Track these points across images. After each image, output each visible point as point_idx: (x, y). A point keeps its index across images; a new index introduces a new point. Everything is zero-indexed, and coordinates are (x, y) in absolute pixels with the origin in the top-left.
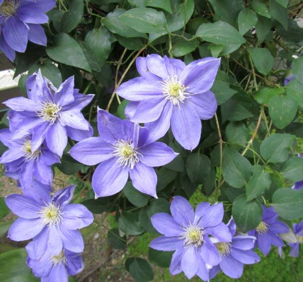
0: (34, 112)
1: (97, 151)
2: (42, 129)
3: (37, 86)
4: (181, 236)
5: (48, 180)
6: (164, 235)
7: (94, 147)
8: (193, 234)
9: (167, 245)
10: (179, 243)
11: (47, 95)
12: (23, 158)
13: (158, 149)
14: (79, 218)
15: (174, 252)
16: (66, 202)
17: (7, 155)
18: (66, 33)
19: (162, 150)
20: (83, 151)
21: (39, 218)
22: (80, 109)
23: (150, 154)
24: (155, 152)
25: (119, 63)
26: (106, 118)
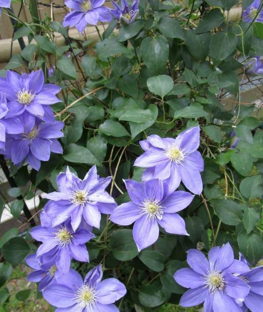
0: (68, 200)
1: (129, 214)
3: (67, 180)
4: (205, 285)
6: (190, 288)
7: (126, 211)
8: (215, 279)
9: (194, 299)
10: (204, 293)
11: (76, 184)
13: (177, 198)
14: (114, 291)
15: (203, 303)
16: (99, 280)
17: (41, 248)
18: (73, 143)
19: (180, 197)
21: (76, 303)
22: (104, 189)
23: (171, 205)
24: (175, 201)
25: (110, 161)
26: (131, 186)
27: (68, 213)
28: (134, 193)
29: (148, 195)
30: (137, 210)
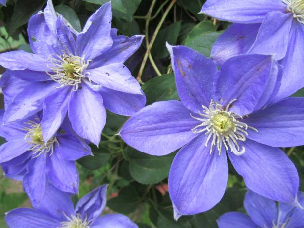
0: (44, 73)
1: (166, 127)
2: (59, 99)
5: (71, 183)
7: (162, 121)
12: (28, 152)
20: (144, 130)
25: (148, 18)
26: (185, 62)
27: (38, 101)
28: (188, 81)
29: (217, 93)
30: (186, 122)
